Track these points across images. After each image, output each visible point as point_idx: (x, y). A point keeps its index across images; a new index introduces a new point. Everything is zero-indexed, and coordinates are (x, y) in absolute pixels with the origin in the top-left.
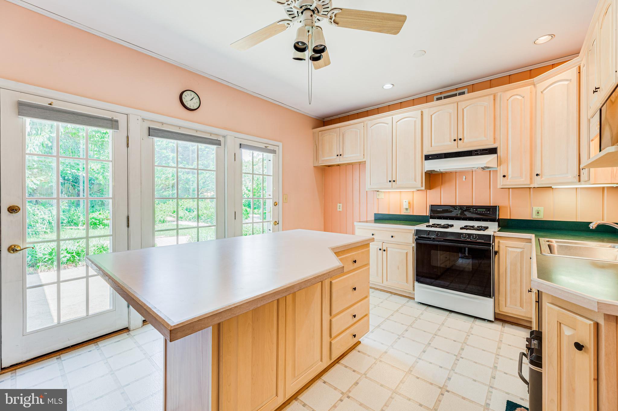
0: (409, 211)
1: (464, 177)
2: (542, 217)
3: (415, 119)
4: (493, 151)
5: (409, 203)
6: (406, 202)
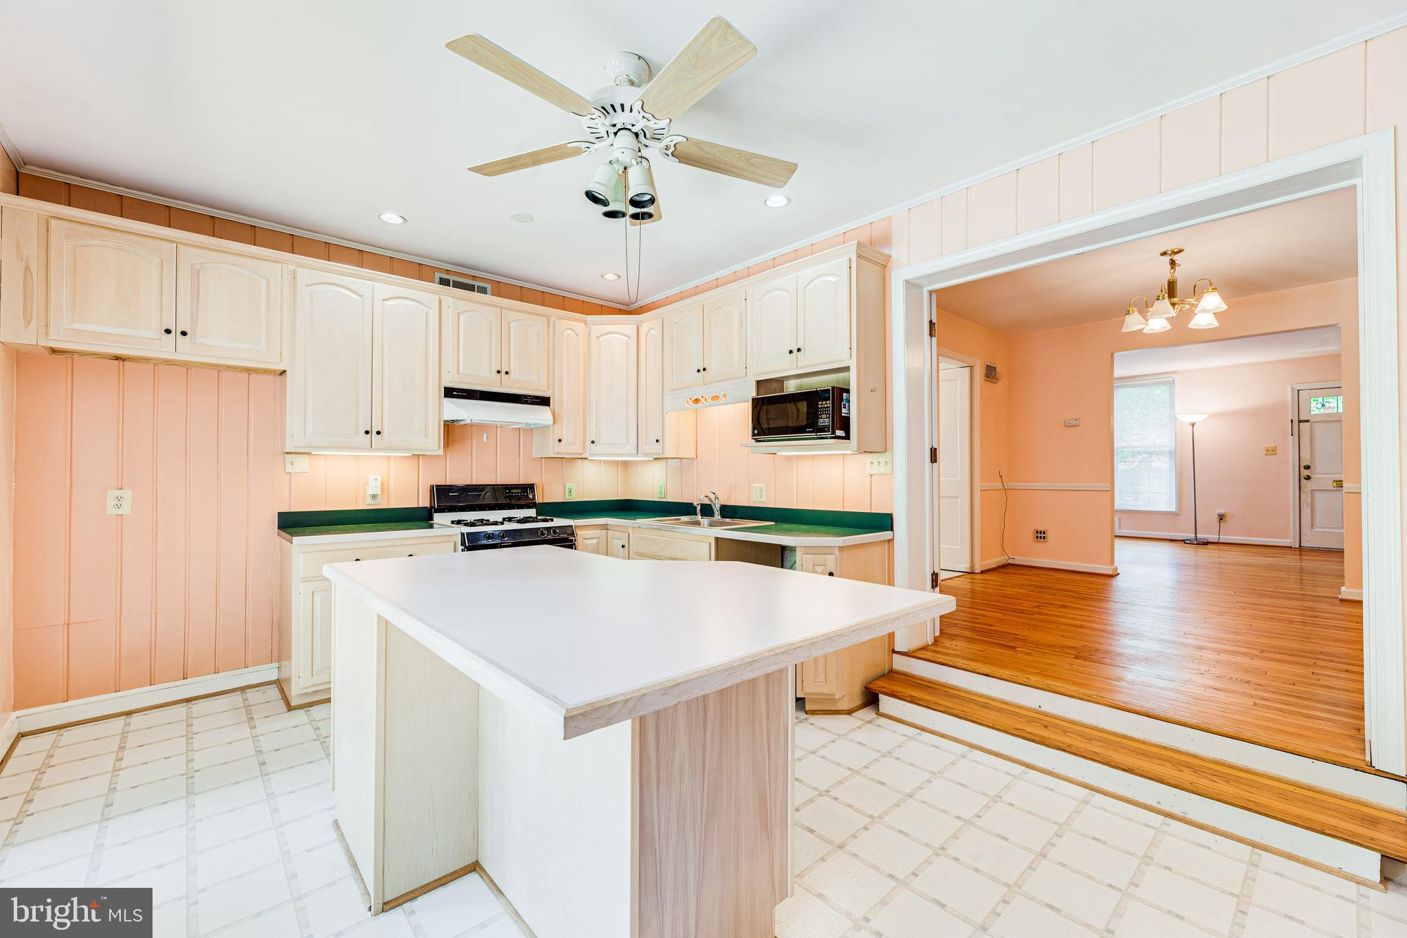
0: (379, 500)
1: (485, 435)
2: (575, 498)
3: (428, 309)
4: (544, 401)
5: (382, 484)
6: (376, 479)
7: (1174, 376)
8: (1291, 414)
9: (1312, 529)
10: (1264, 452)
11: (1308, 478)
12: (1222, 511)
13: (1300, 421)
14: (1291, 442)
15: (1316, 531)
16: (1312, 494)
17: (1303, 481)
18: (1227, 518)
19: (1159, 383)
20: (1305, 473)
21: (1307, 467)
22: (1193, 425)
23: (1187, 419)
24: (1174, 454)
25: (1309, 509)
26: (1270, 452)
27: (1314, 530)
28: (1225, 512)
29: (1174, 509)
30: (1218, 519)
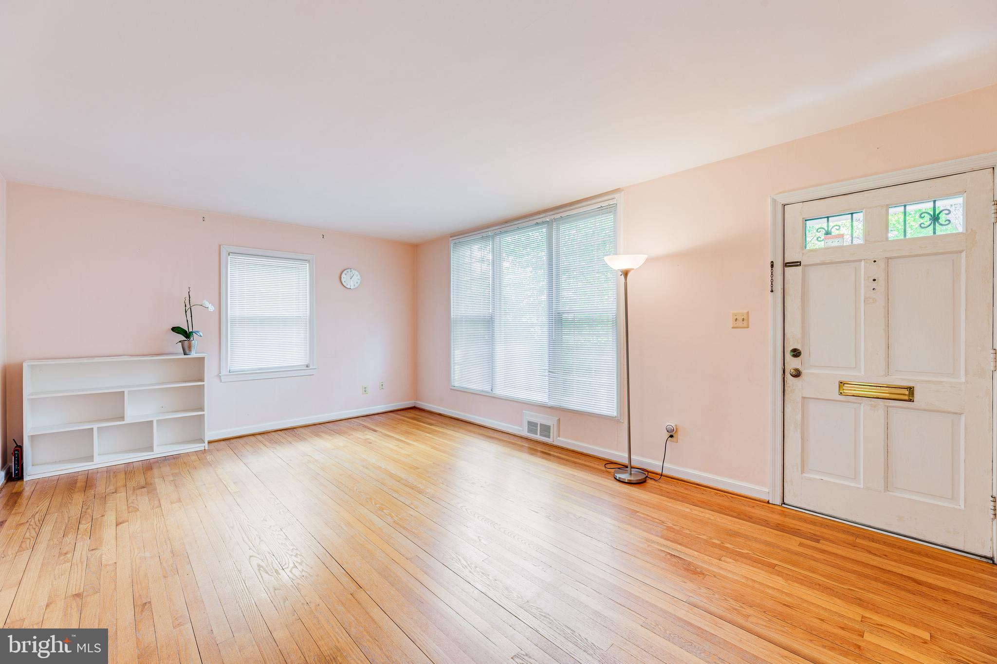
7: (617, 196)
8: (772, 253)
9: (802, 472)
10: (730, 322)
11: (797, 374)
12: (672, 424)
13: (787, 265)
14: (772, 302)
15: (810, 479)
16: (803, 406)
17: (789, 378)
18: (680, 435)
20: (793, 363)
21: (796, 353)
22: (626, 273)
25: (799, 435)
26: (739, 323)
27: (804, 475)
28: (676, 426)
29: (614, 414)
30: (667, 435)
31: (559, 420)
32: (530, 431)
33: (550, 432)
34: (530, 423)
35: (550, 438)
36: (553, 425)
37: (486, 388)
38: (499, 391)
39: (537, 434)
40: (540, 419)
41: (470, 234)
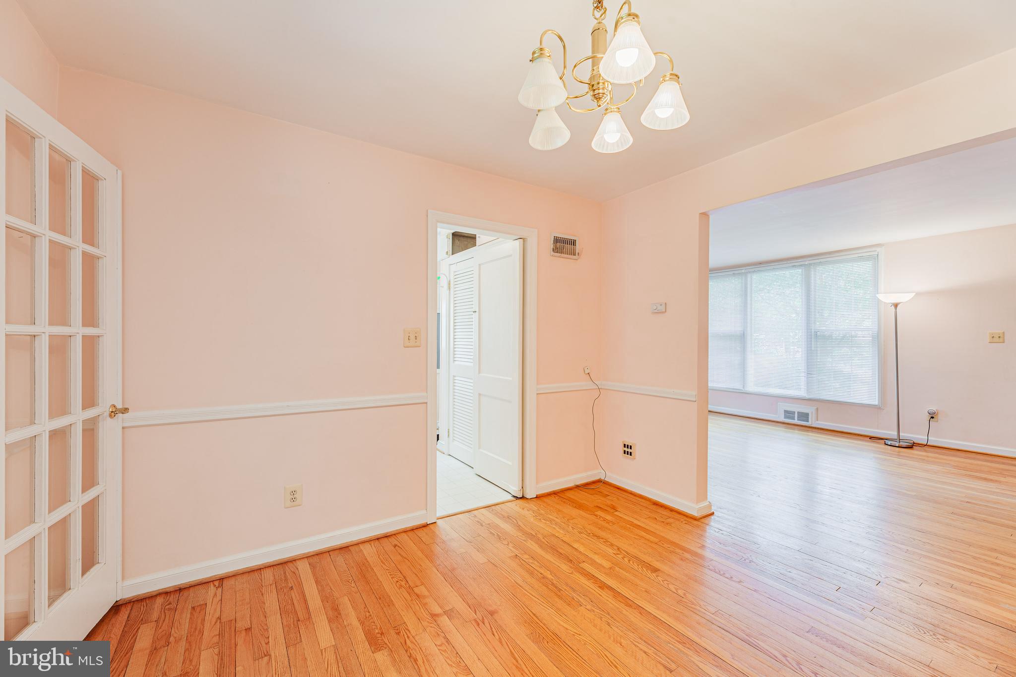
7: (878, 249)
10: (988, 339)
12: (933, 408)
18: (939, 417)
19: (861, 259)
22: (896, 306)
23: (888, 299)
24: (877, 338)
26: (996, 339)
28: (937, 410)
29: (876, 403)
30: (928, 417)
31: (817, 409)
32: (786, 417)
33: (808, 418)
34: (786, 412)
35: (808, 422)
36: (812, 412)
37: (737, 386)
38: (751, 388)
39: (794, 419)
40: (797, 408)
41: (723, 271)
